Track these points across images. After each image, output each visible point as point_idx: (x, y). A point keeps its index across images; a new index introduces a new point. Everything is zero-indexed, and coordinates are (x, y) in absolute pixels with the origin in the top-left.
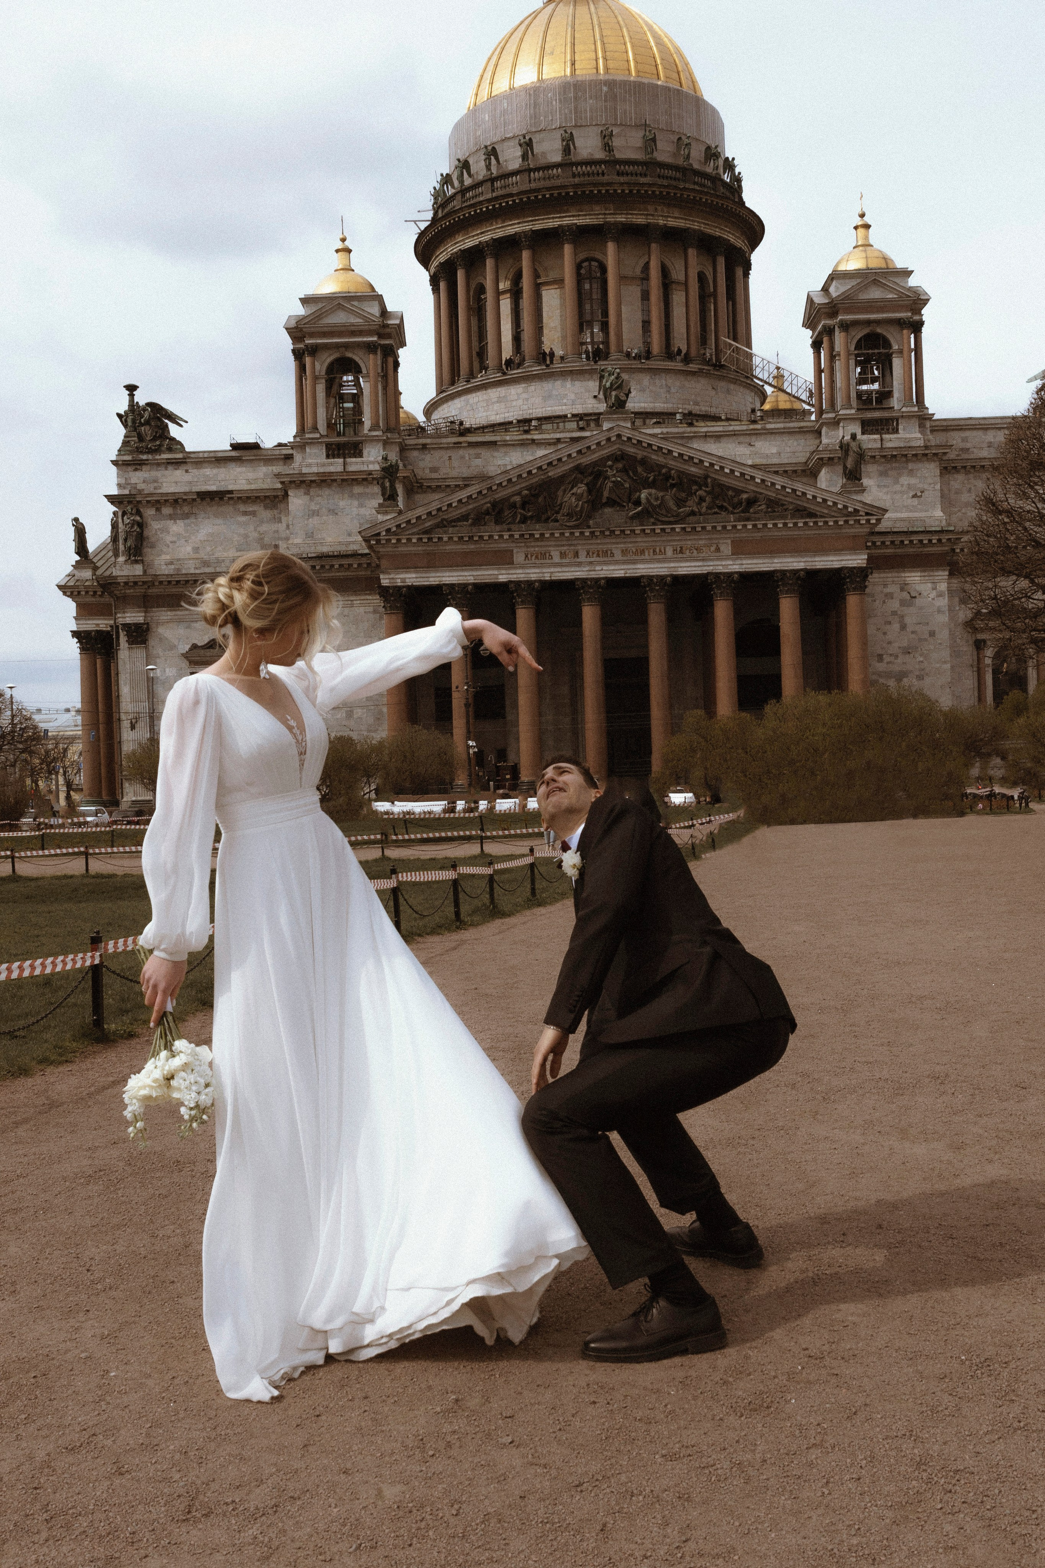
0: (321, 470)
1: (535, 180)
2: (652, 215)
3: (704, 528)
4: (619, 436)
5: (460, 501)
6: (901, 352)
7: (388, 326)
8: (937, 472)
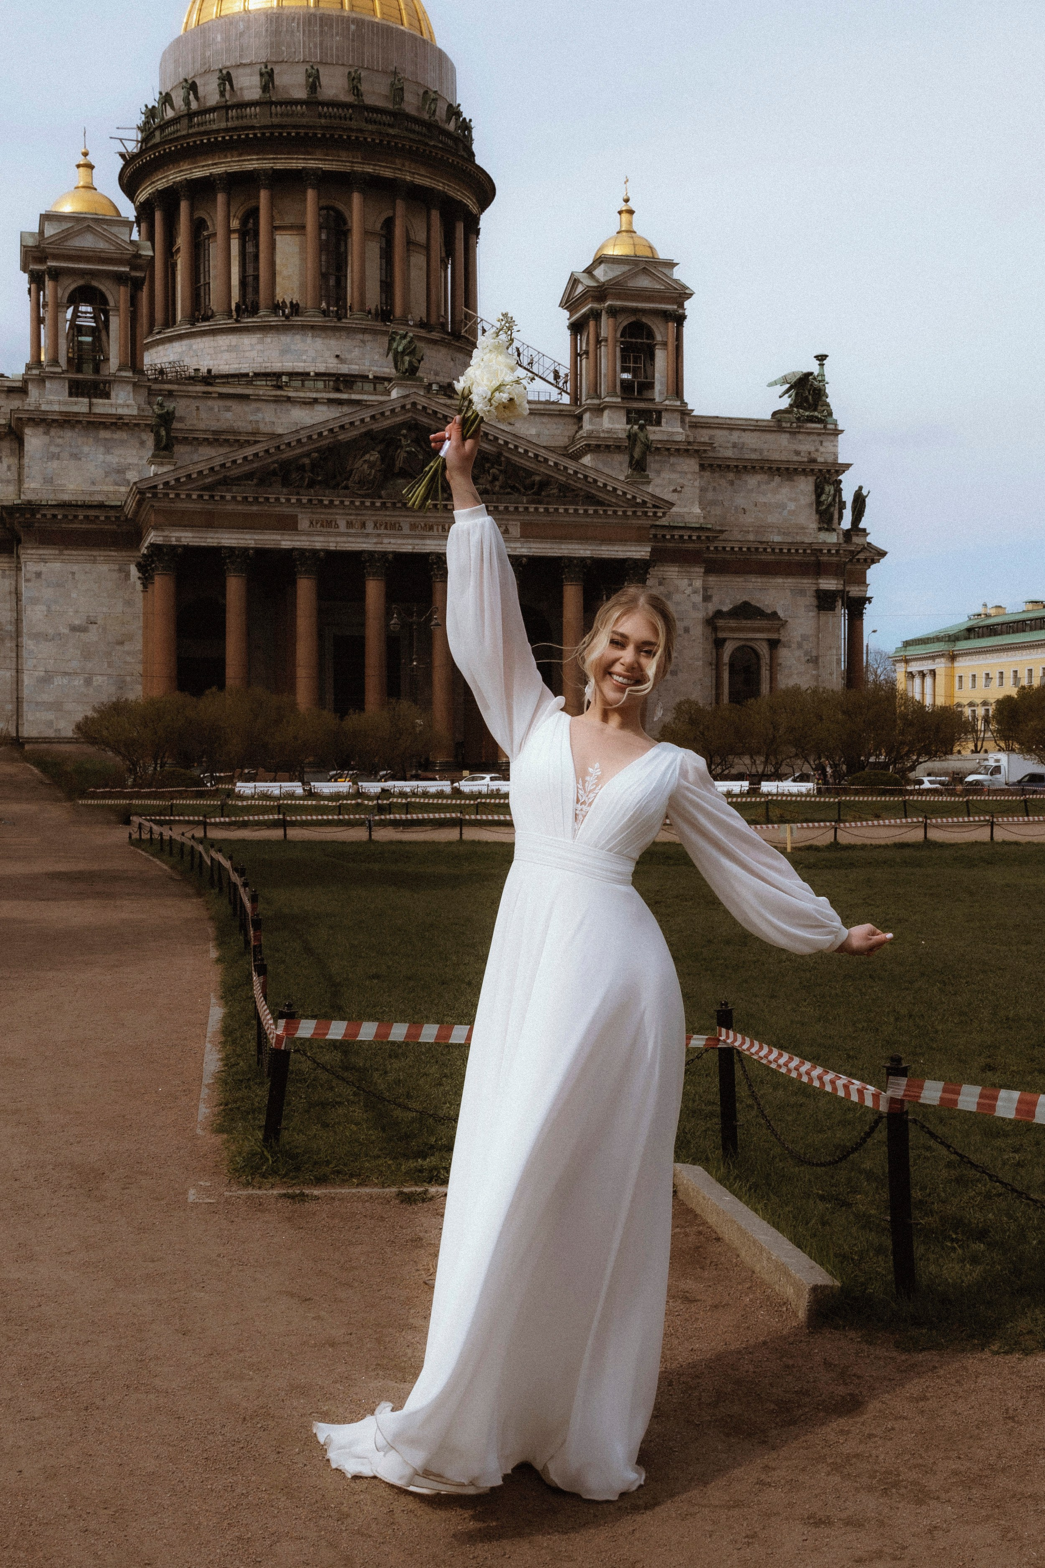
0: (64, 409)
1: (276, 115)
2: (399, 170)
4: (414, 404)
5: (245, 458)
6: (665, 344)
7: (140, 256)
8: (697, 468)
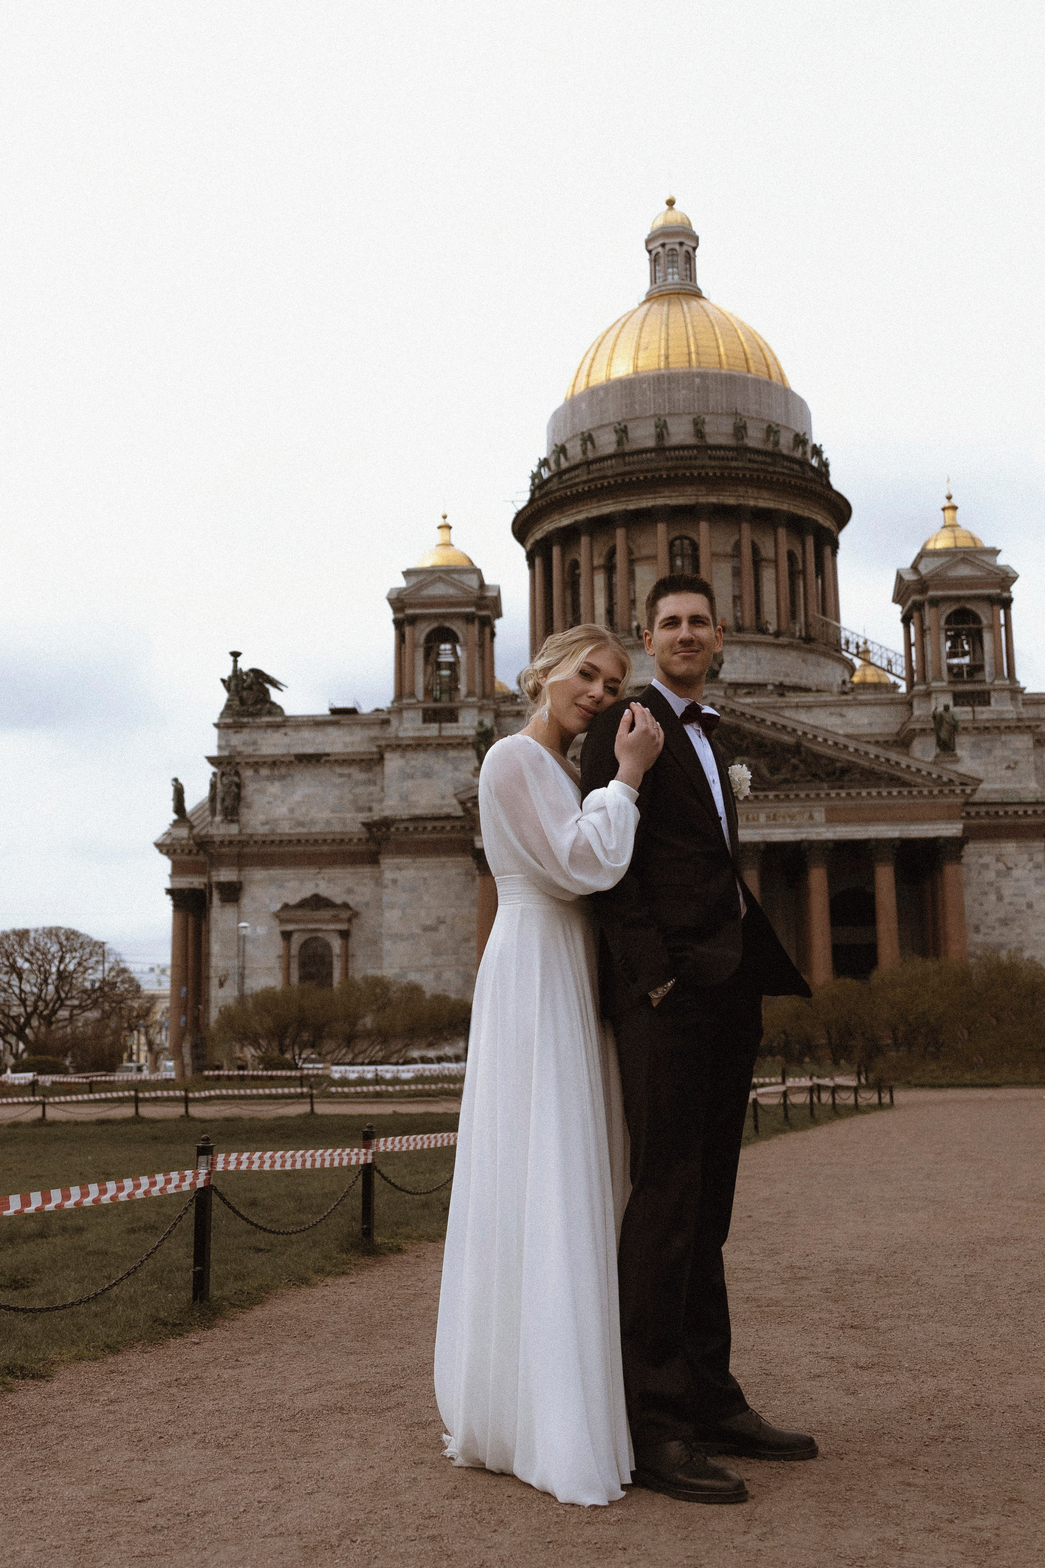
0: (417, 734)
1: (629, 464)
2: (743, 497)
3: (797, 796)
6: (991, 627)
7: (485, 597)
8: (1031, 744)
